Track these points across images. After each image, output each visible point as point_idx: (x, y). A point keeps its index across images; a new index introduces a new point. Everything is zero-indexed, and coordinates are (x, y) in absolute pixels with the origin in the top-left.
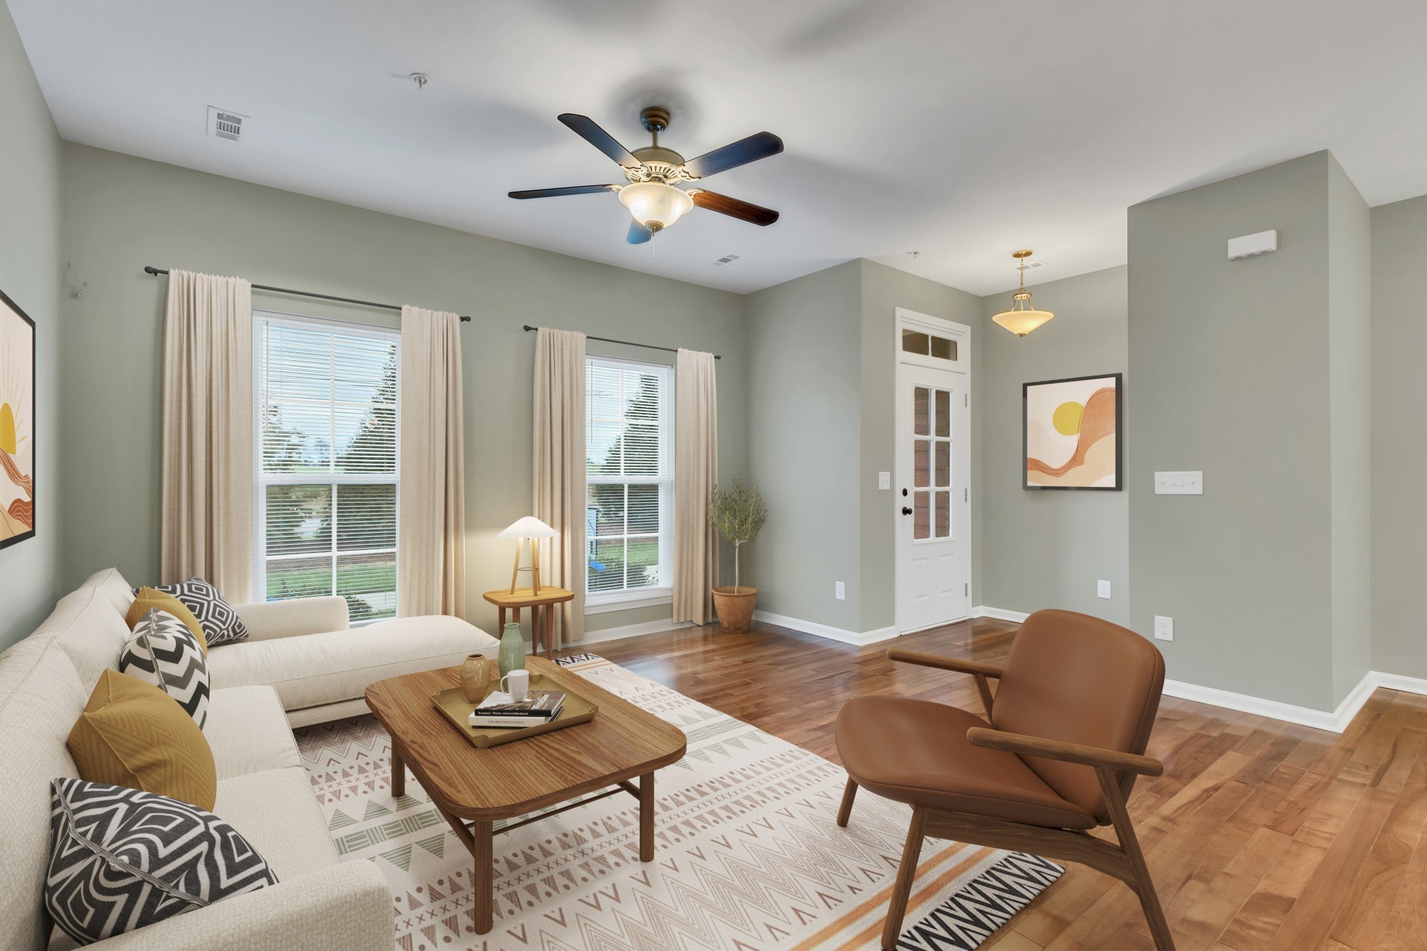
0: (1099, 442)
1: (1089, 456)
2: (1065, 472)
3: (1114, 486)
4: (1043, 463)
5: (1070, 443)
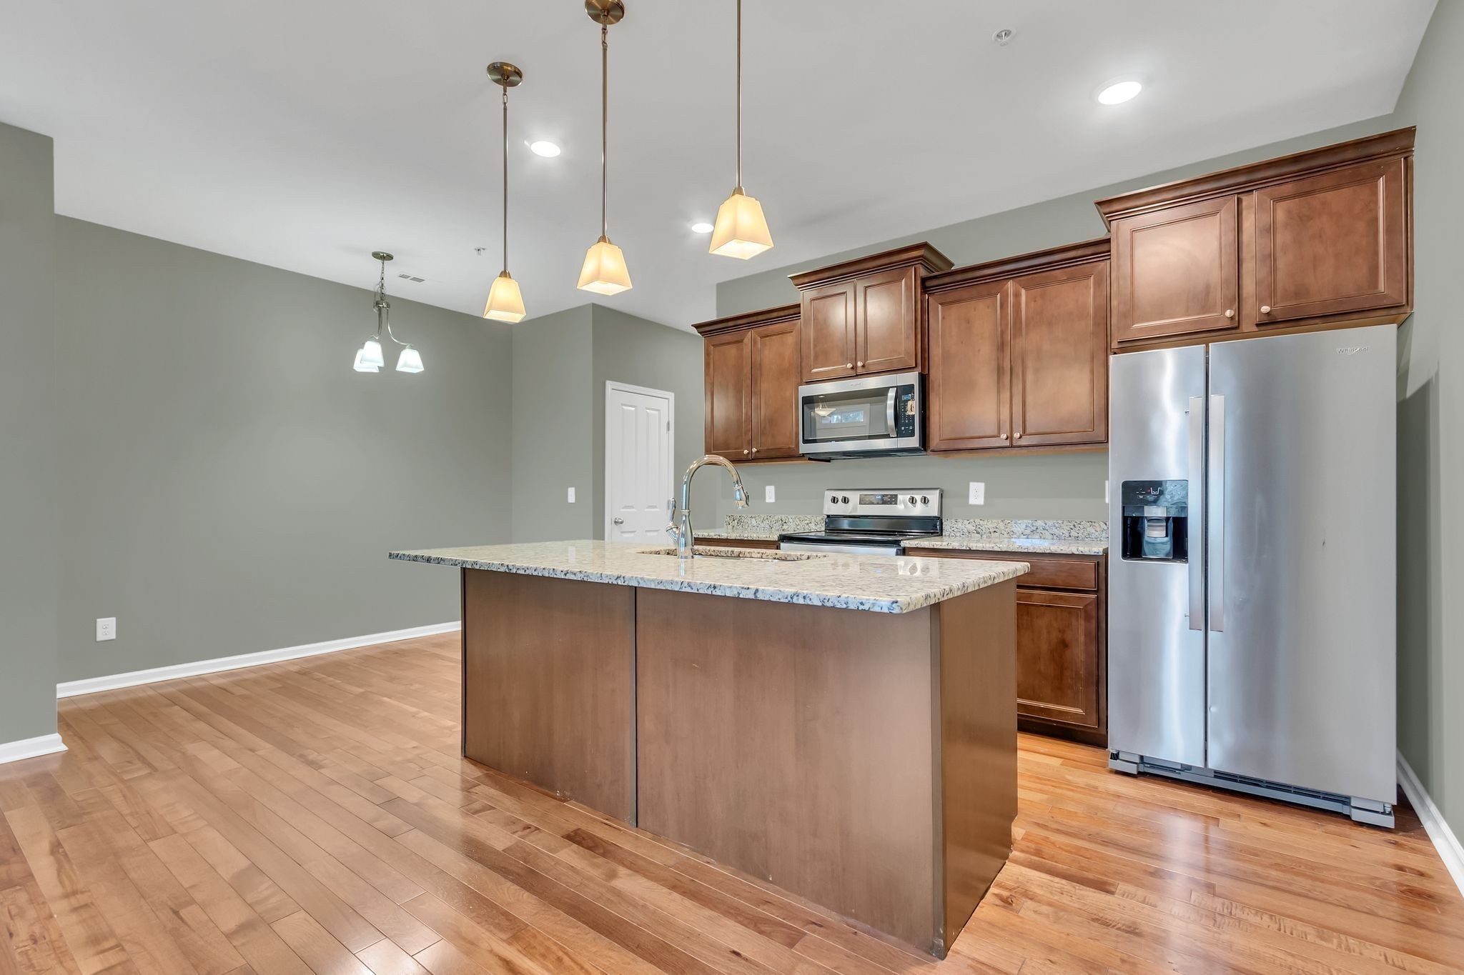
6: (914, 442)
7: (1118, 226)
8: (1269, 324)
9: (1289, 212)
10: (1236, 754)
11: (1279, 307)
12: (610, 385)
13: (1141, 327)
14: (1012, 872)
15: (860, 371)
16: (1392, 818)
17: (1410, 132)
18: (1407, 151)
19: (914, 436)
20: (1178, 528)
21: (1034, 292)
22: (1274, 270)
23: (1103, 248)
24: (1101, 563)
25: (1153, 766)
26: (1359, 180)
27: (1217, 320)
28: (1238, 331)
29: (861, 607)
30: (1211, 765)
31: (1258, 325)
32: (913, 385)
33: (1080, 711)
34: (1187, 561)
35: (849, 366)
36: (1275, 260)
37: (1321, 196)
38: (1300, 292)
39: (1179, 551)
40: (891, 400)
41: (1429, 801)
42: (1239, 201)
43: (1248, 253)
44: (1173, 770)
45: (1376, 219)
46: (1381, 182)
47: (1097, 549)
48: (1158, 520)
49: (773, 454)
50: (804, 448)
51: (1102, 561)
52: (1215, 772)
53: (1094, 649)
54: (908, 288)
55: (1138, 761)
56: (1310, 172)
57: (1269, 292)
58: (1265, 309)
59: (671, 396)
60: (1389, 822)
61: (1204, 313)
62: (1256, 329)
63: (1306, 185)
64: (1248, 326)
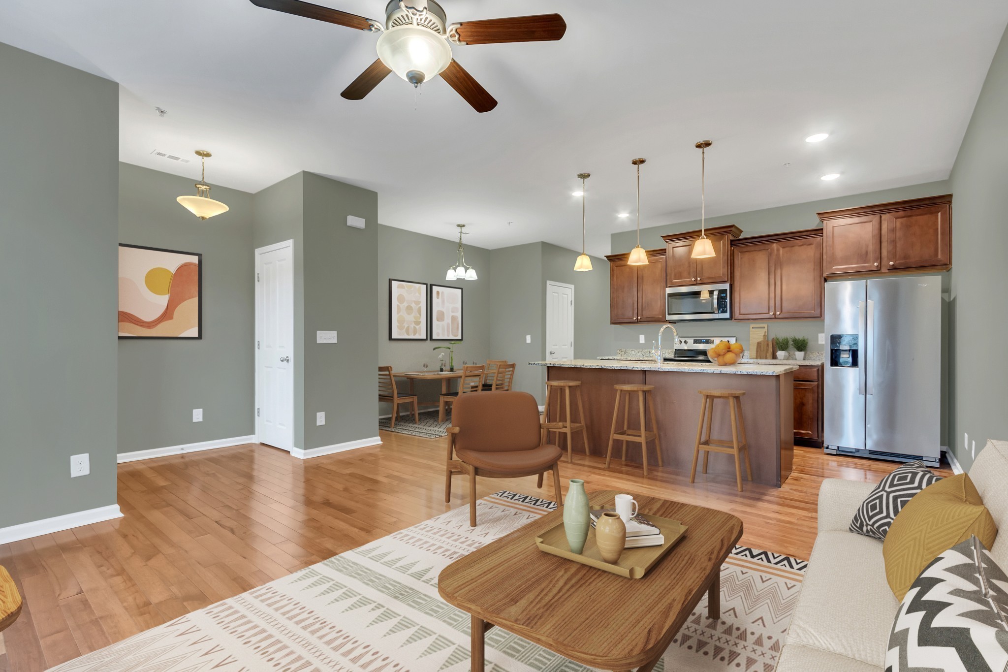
0: (186, 303)
1: (178, 312)
2: (157, 324)
3: (197, 336)
4: (136, 317)
5: (162, 301)
6: (727, 315)
7: (826, 223)
8: (893, 269)
9: (902, 223)
10: (877, 444)
11: (897, 262)
12: (548, 282)
13: (837, 268)
14: (794, 474)
15: (698, 282)
16: (939, 464)
17: (951, 196)
18: (950, 203)
19: (727, 313)
20: (854, 354)
21: (786, 249)
22: (895, 247)
23: (820, 232)
24: (821, 370)
25: (843, 451)
26: (930, 213)
27: (871, 266)
28: (879, 272)
29: (762, 374)
30: (867, 448)
31: (888, 269)
32: (727, 289)
33: (810, 432)
34: (858, 367)
35: (693, 279)
36: (896, 243)
37: (915, 217)
38: (906, 257)
39: (855, 363)
40: (716, 295)
41: (955, 461)
42: (880, 217)
43: (884, 239)
44: (851, 452)
45: (937, 229)
46: (939, 214)
47: (818, 363)
48: (846, 351)
49: (648, 319)
50: (668, 317)
51: (820, 368)
52: (869, 450)
53: (816, 405)
54: (724, 245)
55: (836, 449)
56: (910, 208)
57: (893, 256)
58: (891, 263)
59: (572, 286)
60: (938, 465)
61: (865, 263)
62: (887, 271)
63: (909, 213)
64: (884, 270)
